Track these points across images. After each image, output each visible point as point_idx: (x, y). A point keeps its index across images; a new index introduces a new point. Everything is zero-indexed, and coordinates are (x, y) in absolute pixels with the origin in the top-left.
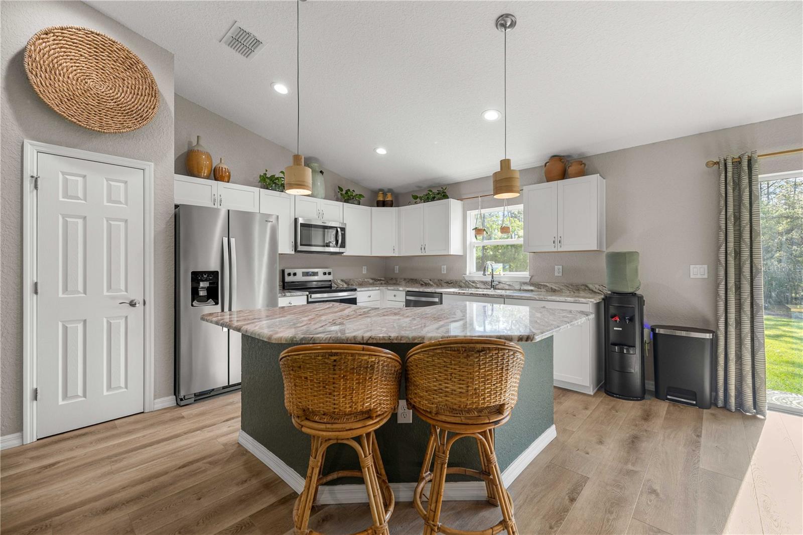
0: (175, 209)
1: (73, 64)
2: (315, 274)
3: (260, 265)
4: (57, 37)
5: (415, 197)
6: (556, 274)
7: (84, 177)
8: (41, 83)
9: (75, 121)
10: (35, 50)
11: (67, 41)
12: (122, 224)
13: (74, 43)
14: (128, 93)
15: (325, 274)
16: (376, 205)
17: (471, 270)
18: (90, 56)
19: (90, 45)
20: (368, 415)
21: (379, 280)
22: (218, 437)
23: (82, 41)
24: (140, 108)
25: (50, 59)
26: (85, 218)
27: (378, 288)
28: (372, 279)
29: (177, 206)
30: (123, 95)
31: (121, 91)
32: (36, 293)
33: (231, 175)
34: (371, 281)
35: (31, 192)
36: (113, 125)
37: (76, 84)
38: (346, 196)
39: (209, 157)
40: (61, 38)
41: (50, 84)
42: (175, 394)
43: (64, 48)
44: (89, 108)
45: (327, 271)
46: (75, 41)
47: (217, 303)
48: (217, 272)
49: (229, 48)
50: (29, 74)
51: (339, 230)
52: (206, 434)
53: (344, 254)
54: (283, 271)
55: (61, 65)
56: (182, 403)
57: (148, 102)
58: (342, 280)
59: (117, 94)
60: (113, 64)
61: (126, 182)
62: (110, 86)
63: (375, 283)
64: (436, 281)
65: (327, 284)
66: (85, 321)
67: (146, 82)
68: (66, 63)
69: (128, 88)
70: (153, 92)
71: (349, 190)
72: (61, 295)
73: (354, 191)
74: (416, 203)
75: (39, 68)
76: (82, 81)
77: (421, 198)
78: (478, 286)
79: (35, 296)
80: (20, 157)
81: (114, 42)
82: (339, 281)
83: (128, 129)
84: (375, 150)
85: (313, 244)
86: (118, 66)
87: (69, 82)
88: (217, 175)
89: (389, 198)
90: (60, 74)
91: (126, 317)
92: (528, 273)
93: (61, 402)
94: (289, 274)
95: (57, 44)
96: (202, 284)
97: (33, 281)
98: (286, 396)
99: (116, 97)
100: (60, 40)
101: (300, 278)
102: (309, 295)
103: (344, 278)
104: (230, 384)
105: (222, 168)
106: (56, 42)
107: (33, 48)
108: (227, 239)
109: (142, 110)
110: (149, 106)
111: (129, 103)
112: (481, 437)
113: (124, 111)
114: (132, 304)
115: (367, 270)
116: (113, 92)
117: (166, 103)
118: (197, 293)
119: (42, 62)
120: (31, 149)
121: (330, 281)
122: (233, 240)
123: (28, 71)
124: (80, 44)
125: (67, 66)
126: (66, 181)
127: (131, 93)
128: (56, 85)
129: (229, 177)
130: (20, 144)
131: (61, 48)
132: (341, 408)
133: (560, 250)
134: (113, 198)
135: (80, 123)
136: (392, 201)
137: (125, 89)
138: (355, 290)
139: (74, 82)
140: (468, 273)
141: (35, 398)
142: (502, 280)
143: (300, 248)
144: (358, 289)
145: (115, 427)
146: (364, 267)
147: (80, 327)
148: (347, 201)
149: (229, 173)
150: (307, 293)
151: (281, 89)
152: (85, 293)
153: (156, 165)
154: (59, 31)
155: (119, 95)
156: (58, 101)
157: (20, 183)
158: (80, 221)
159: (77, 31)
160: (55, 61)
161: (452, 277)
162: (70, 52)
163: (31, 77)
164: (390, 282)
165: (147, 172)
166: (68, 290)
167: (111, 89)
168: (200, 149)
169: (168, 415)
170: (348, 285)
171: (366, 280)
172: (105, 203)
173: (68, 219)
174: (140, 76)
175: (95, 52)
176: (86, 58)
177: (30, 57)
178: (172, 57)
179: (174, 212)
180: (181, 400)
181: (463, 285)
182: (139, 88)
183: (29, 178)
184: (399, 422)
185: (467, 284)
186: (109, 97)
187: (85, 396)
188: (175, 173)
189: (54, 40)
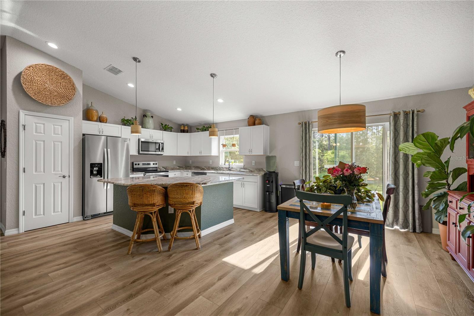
0: (83, 136)
1: (40, 78)
2: (149, 164)
3: (122, 160)
4: (34, 68)
5: (198, 129)
6: (253, 164)
7: (44, 124)
8: (27, 87)
9: (41, 102)
10: (25, 74)
11: (37, 69)
12: (60, 143)
13: (40, 70)
14: (63, 88)
15: (154, 164)
16: (180, 131)
17: (222, 162)
18: (47, 74)
19: (47, 70)
20: (153, 205)
21: (182, 167)
22: (103, 228)
23: (44, 69)
24: (68, 95)
25: (31, 77)
26: (44, 141)
27: (179, 171)
28: (179, 167)
29: (84, 135)
30: (60, 89)
31: (59, 88)
32: (24, 172)
33: (108, 119)
34: (178, 168)
35: (22, 131)
36: (56, 103)
37: (41, 86)
38: (165, 127)
39: (97, 111)
40: (35, 68)
41: (30, 87)
42: (82, 216)
43: (36, 72)
44: (46, 96)
45: (155, 163)
46: (41, 69)
47: (101, 177)
48: (102, 163)
49: (108, 72)
50: (23, 84)
51: (160, 144)
52: (98, 227)
53: (163, 155)
54: (133, 163)
55: (35, 79)
56: (86, 219)
57: (71, 92)
58: (163, 167)
59: (58, 89)
60: (56, 77)
61: (61, 126)
62: (55, 86)
63: (180, 168)
64: (207, 167)
65: (155, 169)
66: (44, 184)
67: (70, 84)
68: (37, 78)
69: (62, 86)
70: (74, 88)
71: (166, 125)
72: (34, 173)
73: (168, 125)
74: (198, 132)
75: (26, 81)
76: (43, 85)
77: (200, 129)
78: (224, 169)
79: (24, 173)
80: (18, 117)
81: (57, 68)
82: (161, 168)
83: (63, 104)
84: (176, 109)
85: (150, 150)
86: (58, 78)
87: (38, 86)
88: (101, 120)
89: (186, 128)
90: (34, 83)
91: (61, 183)
92: (243, 164)
93: (34, 217)
94: (136, 164)
95: (34, 71)
96: (95, 169)
97: (23, 167)
98: (129, 201)
99: (58, 90)
100: (35, 69)
101: (141, 166)
102: (145, 174)
103: (164, 166)
104: (107, 212)
105: (103, 116)
106: (33, 70)
107: (24, 74)
108: (106, 149)
109: (69, 96)
110: (72, 94)
111: (63, 93)
112: (189, 212)
113: (61, 96)
114: (64, 177)
115: (176, 162)
116: (56, 89)
117: (79, 91)
118: (93, 172)
119: (27, 79)
120: (22, 114)
121: (157, 167)
122: (109, 150)
123: (22, 83)
124: (43, 70)
125: (37, 79)
126: (36, 126)
127: (64, 88)
128: (33, 87)
129: (107, 120)
130: (18, 112)
131: (35, 72)
132: (145, 202)
133: (251, 154)
134: (56, 133)
135: (43, 103)
136: (188, 130)
137: (61, 87)
138: (168, 172)
139: (40, 86)
140: (220, 164)
141: (24, 215)
142: (234, 167)
143: (141, 152)
144: (169, 171)
145: (58, 227)
146: (174, 161)
147: (42, 186)
148: (165, 130)
149: (107, 119)
150: (144, 173)
151: (131, 85)
152: (44, 172)
153: (74, 118)
154: (35, 66)
155: (59, 89)
156: (34, 94)
157: (18, 127)
158: (42, 143)
159: (42, 65)
160: (33, 78)
161: (214, 166)
162: (39, 74)
163: (23, 85)
164: (187, 168)
165: (70, 121)
166: (37, 171)
167: (55, 87)
168: (93, 108)
169: (80, 223)
170: (166, 169)
171: (175, 167)
172: (53, 135)
173: (37, 142)
174: (68, 82)
175: (49, 72)
176: (45, 75)
177: (23, 77)
178: (81, 72)
179: (82, 138)
180: (85, 217)
181: (218, 169)
182: (67, 86)
183: (22, 126)
184: (169, 213)
185: (220, 169)
186: (55, 91)
187: (44, 214)
188: (83, 120)
189: (33, 69)
